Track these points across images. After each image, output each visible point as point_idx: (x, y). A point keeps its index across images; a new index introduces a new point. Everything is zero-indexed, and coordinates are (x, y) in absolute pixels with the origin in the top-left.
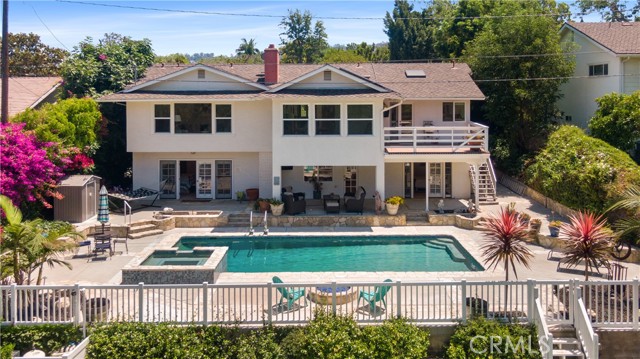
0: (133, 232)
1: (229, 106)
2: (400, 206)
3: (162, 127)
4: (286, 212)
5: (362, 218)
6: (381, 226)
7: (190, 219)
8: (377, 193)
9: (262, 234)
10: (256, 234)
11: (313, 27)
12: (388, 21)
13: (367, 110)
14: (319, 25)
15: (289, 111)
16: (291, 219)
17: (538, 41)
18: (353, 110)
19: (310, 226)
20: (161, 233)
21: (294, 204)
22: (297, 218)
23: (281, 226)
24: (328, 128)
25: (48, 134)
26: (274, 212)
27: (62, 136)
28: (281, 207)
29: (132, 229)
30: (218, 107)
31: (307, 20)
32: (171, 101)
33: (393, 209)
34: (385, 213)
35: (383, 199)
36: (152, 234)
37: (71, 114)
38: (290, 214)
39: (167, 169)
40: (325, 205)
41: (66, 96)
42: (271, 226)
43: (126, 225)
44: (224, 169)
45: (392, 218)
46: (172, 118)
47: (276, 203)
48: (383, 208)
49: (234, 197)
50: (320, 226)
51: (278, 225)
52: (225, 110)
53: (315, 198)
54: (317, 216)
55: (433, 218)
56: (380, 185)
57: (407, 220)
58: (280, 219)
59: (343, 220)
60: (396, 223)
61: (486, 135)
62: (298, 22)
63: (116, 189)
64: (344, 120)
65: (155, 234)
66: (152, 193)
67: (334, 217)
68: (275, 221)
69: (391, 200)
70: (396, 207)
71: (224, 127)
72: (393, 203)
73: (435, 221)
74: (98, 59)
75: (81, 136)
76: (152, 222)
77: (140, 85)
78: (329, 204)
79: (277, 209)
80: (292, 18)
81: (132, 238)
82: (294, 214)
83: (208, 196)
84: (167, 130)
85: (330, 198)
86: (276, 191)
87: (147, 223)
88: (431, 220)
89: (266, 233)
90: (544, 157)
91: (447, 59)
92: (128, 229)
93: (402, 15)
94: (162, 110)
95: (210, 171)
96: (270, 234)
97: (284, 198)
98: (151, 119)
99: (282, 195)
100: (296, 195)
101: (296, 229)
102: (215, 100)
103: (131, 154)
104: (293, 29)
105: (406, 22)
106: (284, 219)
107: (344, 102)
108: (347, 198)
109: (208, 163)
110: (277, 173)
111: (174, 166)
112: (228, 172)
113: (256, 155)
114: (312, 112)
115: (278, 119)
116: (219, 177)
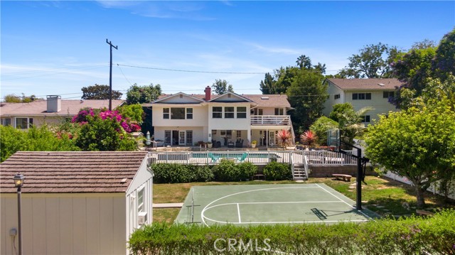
1: (192, 109)
2: (257, 146)
3: (166, 117)
4: (213, 146)
6: (249, 151)
8: (248, 140)
11: (227, 88)
12: (262, 85)
13: (244, 109)
14: (230, 87)
15: (215, 109)
16: (215, 149)
17: (314, 85)
18: (239, 109)
21: (216, 145)
24: (230, 116)
25: (126, 115)
27: (131, 116)
30: (187, 109)
31: (225, 84)
32: (169, 106)
33: (254, 146)
34: (251, 147)
35: (250, 142)
37: (133, 109)
39: (167, 133)
40: (228, 145)
41: (129, 104)
44: (190, 134)
45: (253, 149)
46: (170, 113)
47: (209, 143)
49: (194, 144)
51: (210, 150)
52: (190, 110)
53: (225, 144)
54: (225, 148)
55: (268, 149)
56: (249, 137)
57: (259, 150)
58: (211, 148)
59: (235, 150)
60: (255, 150)
61: (290, 119)
62: (220, 85)
64: (235, 113)
66: (162, 141)
69: (253, 142)
71: (190, 117)
72: (254, 144)
74: (140, 91)
75: (137, 118)
77: (157, 101)
78: (230, 145)
79: (210, 145)
80: (217, 83)
82: (216, 147)
83: (183, 144)
84: (168, 118)
85: (230, 142)
86: (210, 139)
90: (312, 127)
91: (279, 93)
93: (268, 81)
94: (166, 110)
95: (184, 134)
97: (213, 141)
98: (162, 114)
100: (218, 142)
102: (187, 106)
103: (154, 127)
104: (218, 88)
105: (270, 85)
106: (213, 148)
107: (235, 106)
109: (183, 131)
110: (210, 132)
111: (170, 132)
112: (191, 135)
113: (202, 128)
114: (223, 110)
115: (211, 112)
116: (187, 137)
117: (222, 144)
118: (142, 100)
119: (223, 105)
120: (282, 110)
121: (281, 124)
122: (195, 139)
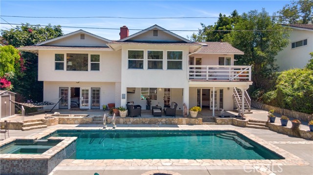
0: (25, 126)
1: (99, 56)
2: (199, 113)
3: (59, 67)
4: (129, 115)
5: (175, 120)
6: (187, 124)
7: (68, 119)
8: (184, 105)
9: (111, 128)
10: (107, 128)
13: (180, 55)
15: (132, 54)
16: (132, 119)
18: (170, 55)
19: (144, 124)
20: (46, 127)
21: (133, 111)
22: (135, 119)
23: (125, 124)
24: (155, 65)
26: (121, 115)
28: (126, 112)
29: (25, 124)
30: (92, 56)
32: (64, 51)
33: (194, 114)
34: (189, 117)
35: (188, 108)
36: (39, 128)
38: (131, 117)
39: (63, 92)
40: (153, 112)
42: (118, 123)
43: (22, 122)
44: (96, 93)
45: (194, 120)
46: (65, 62)
47: (122, 109)
48: (188, 114)
49: (101, 108)
50: (150, 124)
51: (124, 123)
52: (96, 58)
53: (147, 109)
54: (148, 118)
55: (218, 119)
57: (203, 121)
58: (125, 119)
59: (164, 120)
60: (196, 123)
63: (29, 101)
64: (165, 60)
65: (41, 128)
66: (50, 104)
67: (159, 119)
68: (121, 120)
69: (194, 108)
70: (196, 113)
71: (96, 67)
72: (195, 110)
73: (220, 122)
76: (42, 120)
78: (155, 111)
79: (124, 113)
81: (23, 130)
82: (134, 117)
83: (87, 107)
84: (62, 69)
85: (156, 107)
86: (123, 103)
87: (38, 121)
88: (217, 121)
89: (114, 128)
90: (283, 85)
92: (22, 124)
94: (59, 57)
95: (88, 93)
96: (117, 128)
97: (128, 107)
98: (52, 62)
99: (127, 105)
100: (136, 107)
101: (134, 125)
102: (90, 52)
103: (42, 82)
106: (127, 119)
107: (165, 49)
108: (166, 108)
109: (87, 89)
110: (124, 91)
111: (67, 90)
112: (98, 94)
113: (113, 84)
114: (146, 55)
115: (125, 59)
116: (93, 97)
117: (144, 108)
118: (28, 43)
119: (146, 48)
120: (229, 60)
121: (235, 80)
122: (104, 101)
